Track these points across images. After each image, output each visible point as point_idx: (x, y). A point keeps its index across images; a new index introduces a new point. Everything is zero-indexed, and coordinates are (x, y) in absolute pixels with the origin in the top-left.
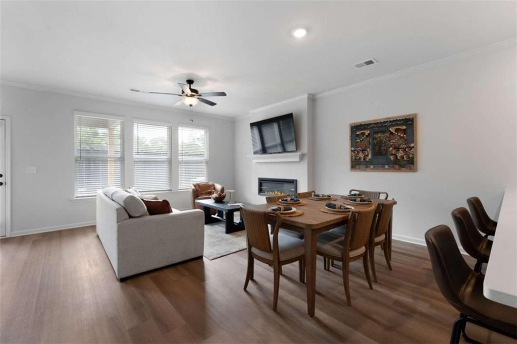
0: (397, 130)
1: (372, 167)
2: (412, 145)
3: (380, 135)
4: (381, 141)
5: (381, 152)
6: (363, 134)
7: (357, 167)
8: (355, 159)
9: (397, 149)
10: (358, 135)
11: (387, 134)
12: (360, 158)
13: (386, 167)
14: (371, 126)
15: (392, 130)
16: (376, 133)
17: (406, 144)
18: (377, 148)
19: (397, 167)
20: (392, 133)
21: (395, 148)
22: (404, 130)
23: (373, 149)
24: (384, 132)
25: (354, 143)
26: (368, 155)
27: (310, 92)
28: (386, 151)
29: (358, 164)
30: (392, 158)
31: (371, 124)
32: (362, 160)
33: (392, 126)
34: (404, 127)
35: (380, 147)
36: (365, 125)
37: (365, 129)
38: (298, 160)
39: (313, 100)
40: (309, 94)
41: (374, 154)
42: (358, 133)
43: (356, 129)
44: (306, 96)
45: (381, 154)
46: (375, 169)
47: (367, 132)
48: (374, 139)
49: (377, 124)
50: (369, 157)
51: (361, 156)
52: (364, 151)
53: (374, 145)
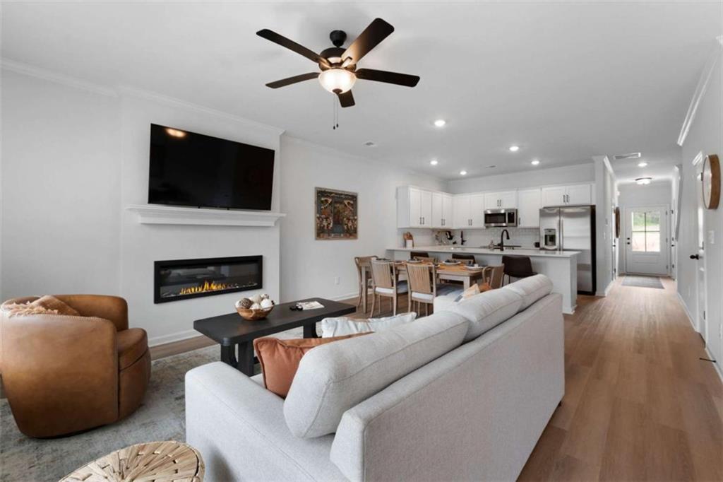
0: (349, 203)
1: (333, 235)
2: (356, 217)
3: (338, 205)
4: (339, 211)
5: (339, 221)
6: (326, 201)
7: (322, 235)
8: (320, 227)
10: (322, 202)
11: (343, 206)
12: (324, 226)
13: (342, 235)
14: (333, 195)
15: (346, 202)
16: (336, 202)
17: (353, 216)
18: (337, 217)
19: (348, 235)
20: (345, 205)
21: (347, 219)
22: (352, 205)
23: (334, 218)
24: (341, 203)
25: (319, 211)
28: (342, 220)
29: (322, 232)
30: (345, 227)
31: (332, 193)
32: (326, 228)
33: (346, 199)
34: (352, 202)
35: (339, 216)
36: (328, 192)
37: (328, 196)
41: (334, 223)
42: (323, 199)
43: (321, 194)
45: (339, 224)
46: (334, 238)
47: (330, 200)
48: (335, 208)
49: (336, 194)
50: (331, 226)
51: (325, 223)
52: (327, 218)
53: (335, 215)
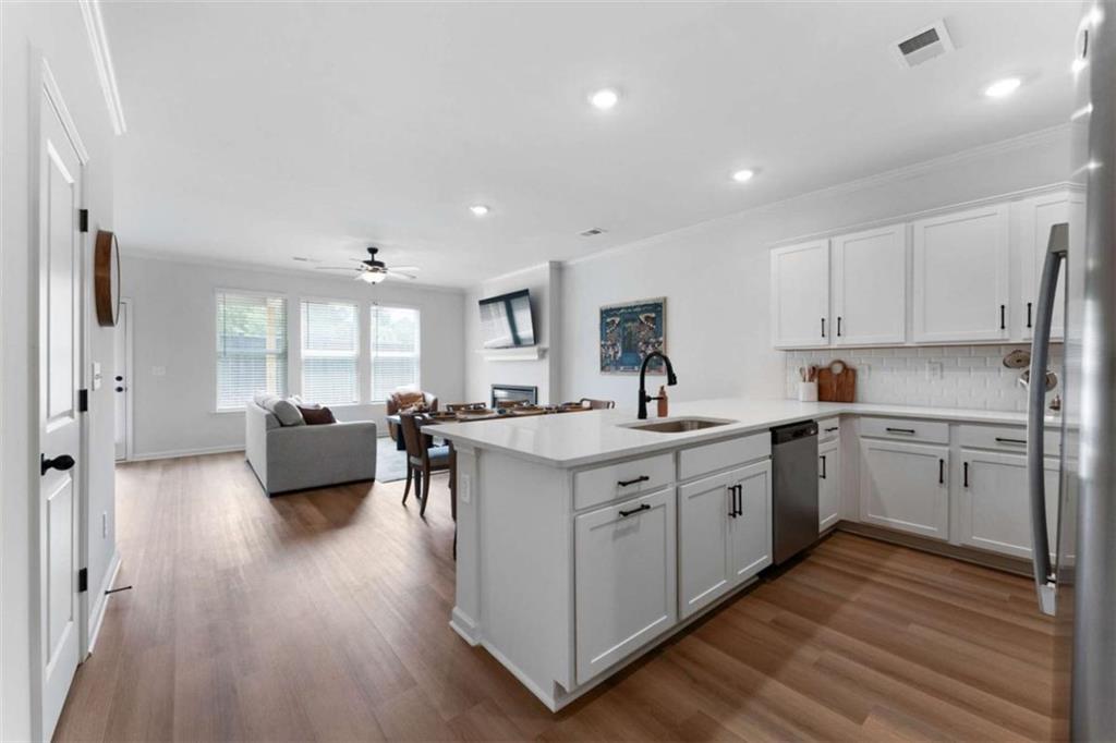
0: (647, 318)
1: (622, 368)
2: (661, 339)
3: (629, 324)
4: (630, 333)
5: (631, 348)
6: (613, 321)
7: (607, 368)
8: (605, 357)
9: (647, 343)
10: (608, 324)
11: (637, 324)
12: (610, 356)
14: (622, 311)
15: (642, 317)
16: (627, 321)
17: (656, 337)
18: (627, 342)
20: (642, 322)
21: (645, 343)
22: (653, 319)
23: (623, 343)
24: (633, 320)
25: (603, 336)
26: (617, 352)
27: (552, 259)
28: (636, 345)
29: (607, 365)
30: (641, 355)
31: (619, 309)
32: (612, 358)
33: (642, 312)
34: (653, 315)
35: (630, 340)
36: (615, 309)
37: (615, 315)
38: (536, 357)
39: (558, 269)
40: (551, 262)
41: (623, 352)
42: (609, 320)
43: (606, 313)
44: (547, 265)
45: (631, 351)
46: (623, 373)
47: (617, 320)
48: (625, 329)
49: (627, 308)
50: (619, 355)
51: (611, 352)
52: (614, 345)
53: (624, 338)
